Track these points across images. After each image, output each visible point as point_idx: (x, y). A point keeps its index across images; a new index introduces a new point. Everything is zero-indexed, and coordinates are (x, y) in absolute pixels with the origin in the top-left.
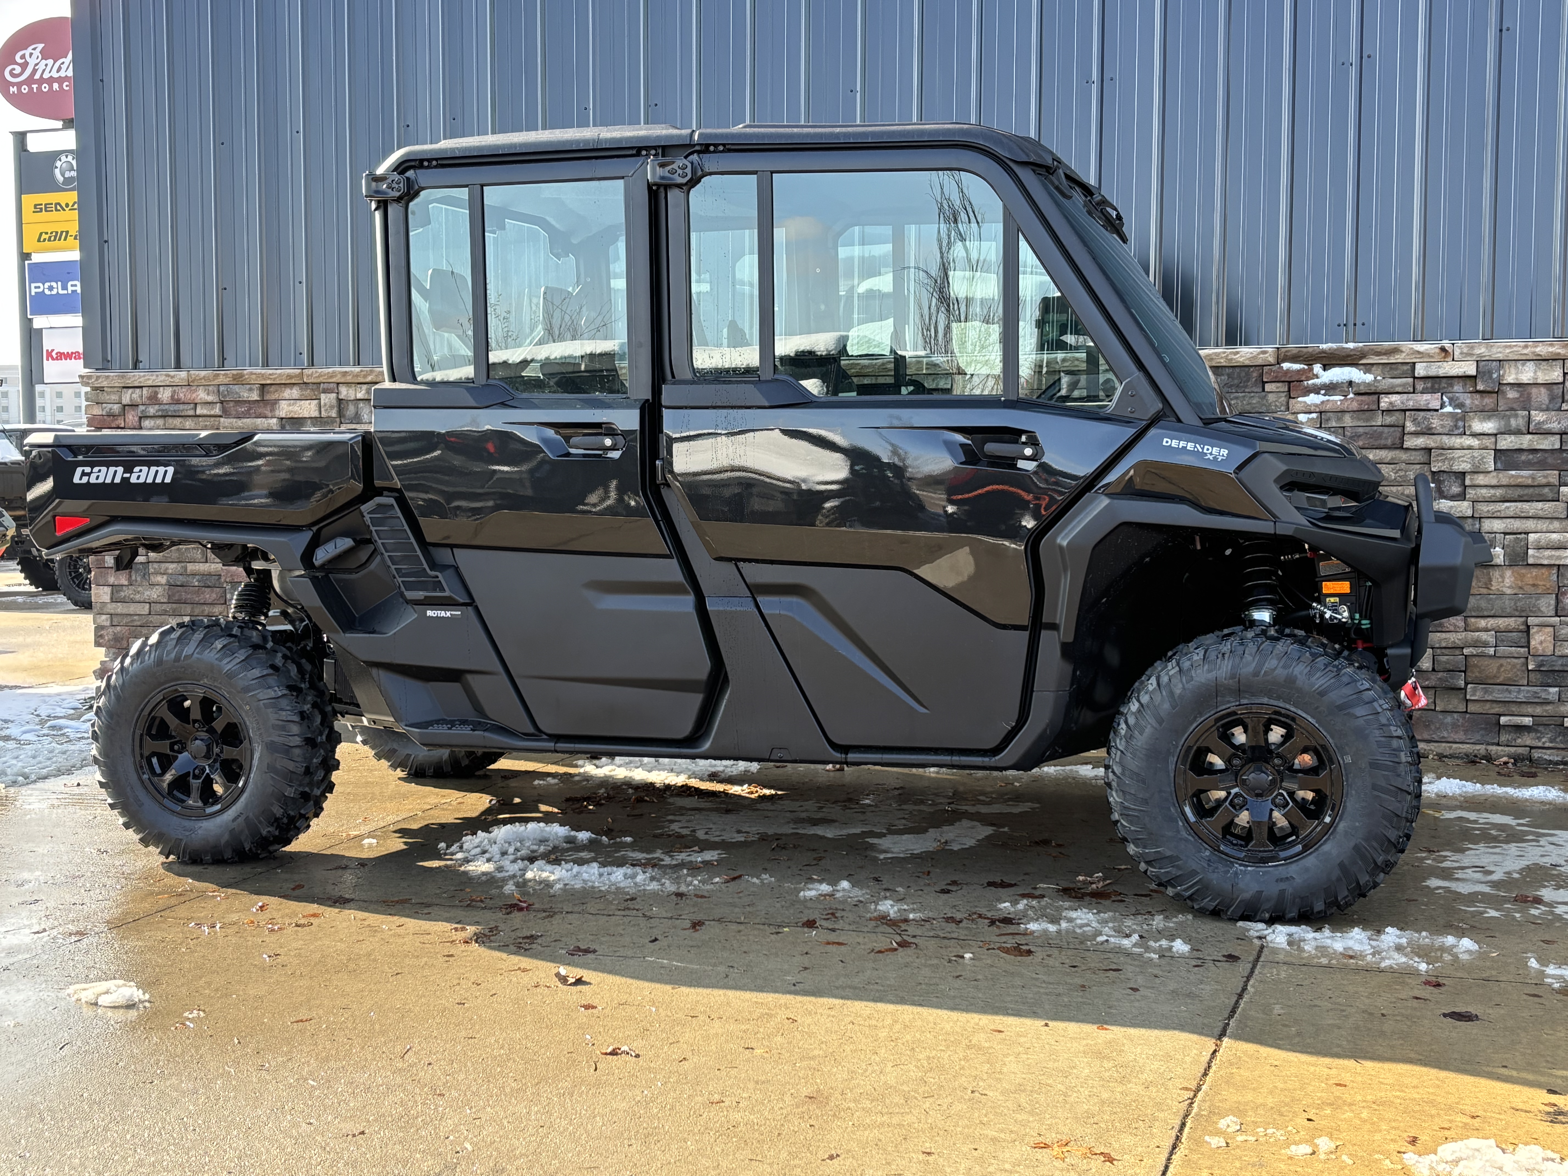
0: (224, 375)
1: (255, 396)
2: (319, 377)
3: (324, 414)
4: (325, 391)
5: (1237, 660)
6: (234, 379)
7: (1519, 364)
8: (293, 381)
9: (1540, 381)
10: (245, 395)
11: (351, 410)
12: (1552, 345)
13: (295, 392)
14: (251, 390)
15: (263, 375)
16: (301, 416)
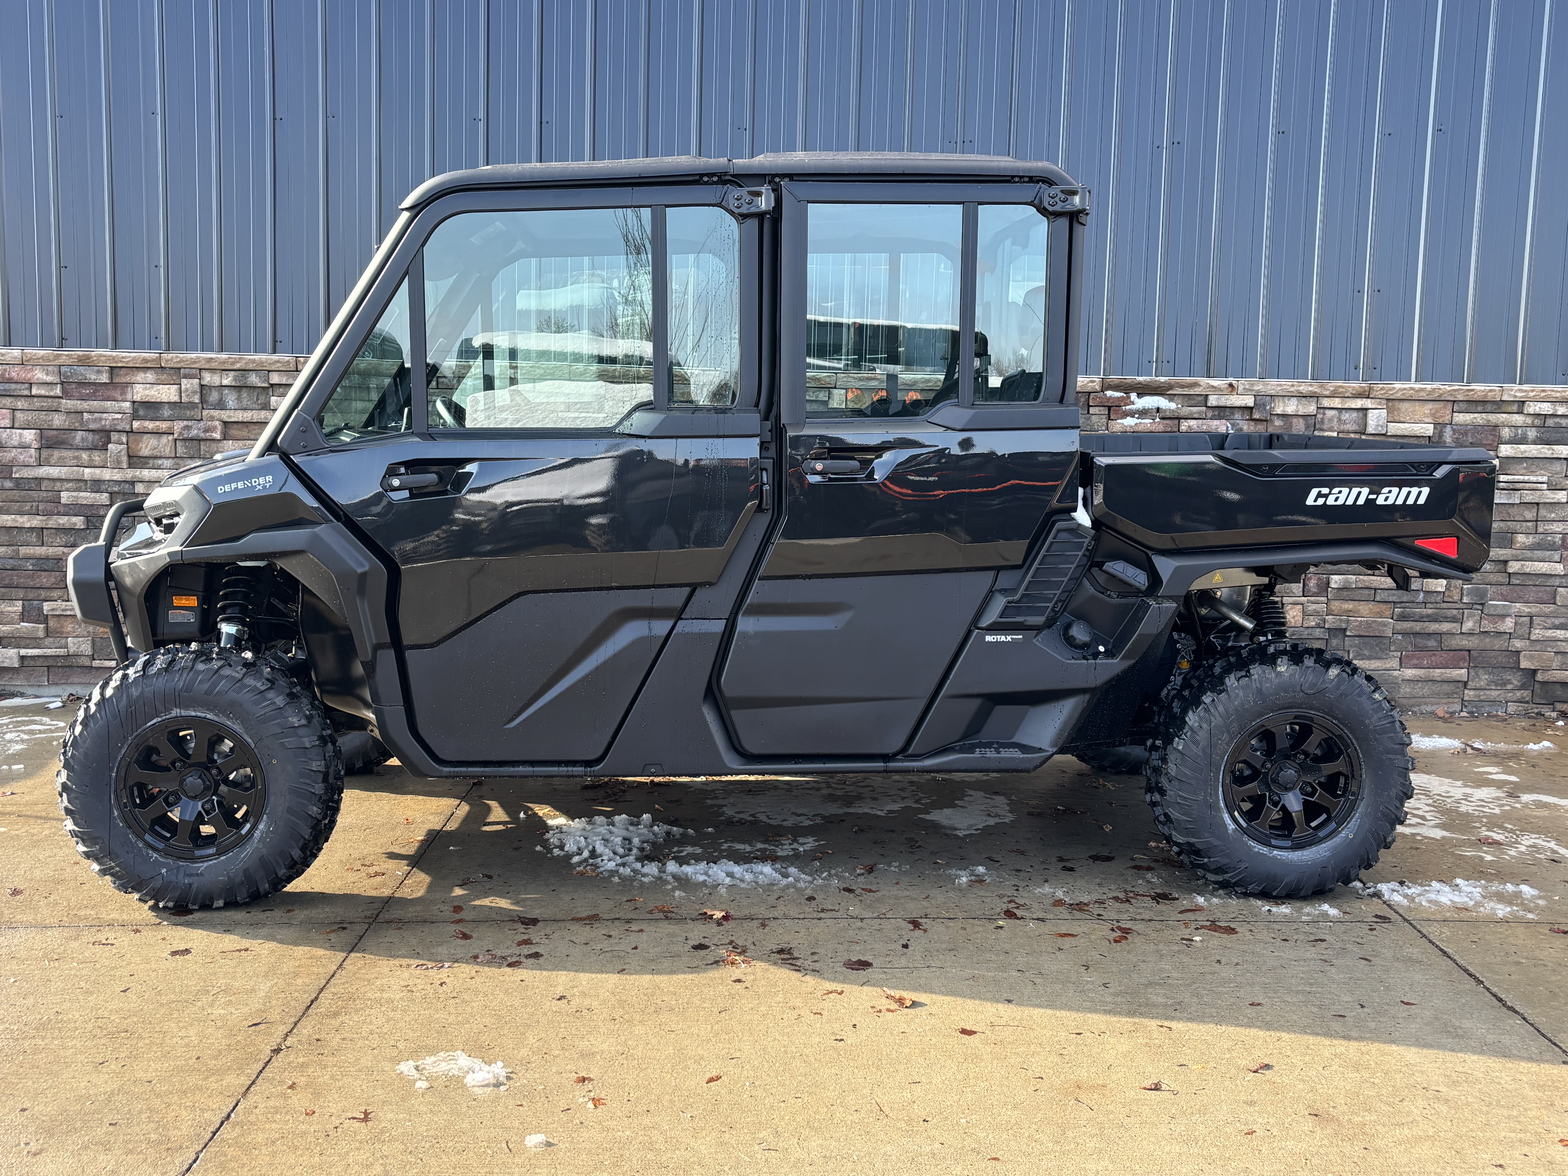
0: (67, 356)
1: (104, 378)
2: (180, 362)
3: (185, 399)
4: (186, 377)
6: (80, 361)
7: (1286, 399)
8: (149, 365)
9: (1300, 413)
10: (93, 377)
11: (214, 396)
12: (1311, 385)
13: (150, 376)
14: (99, 372)
15: (114, 358)
16: (158, 400)
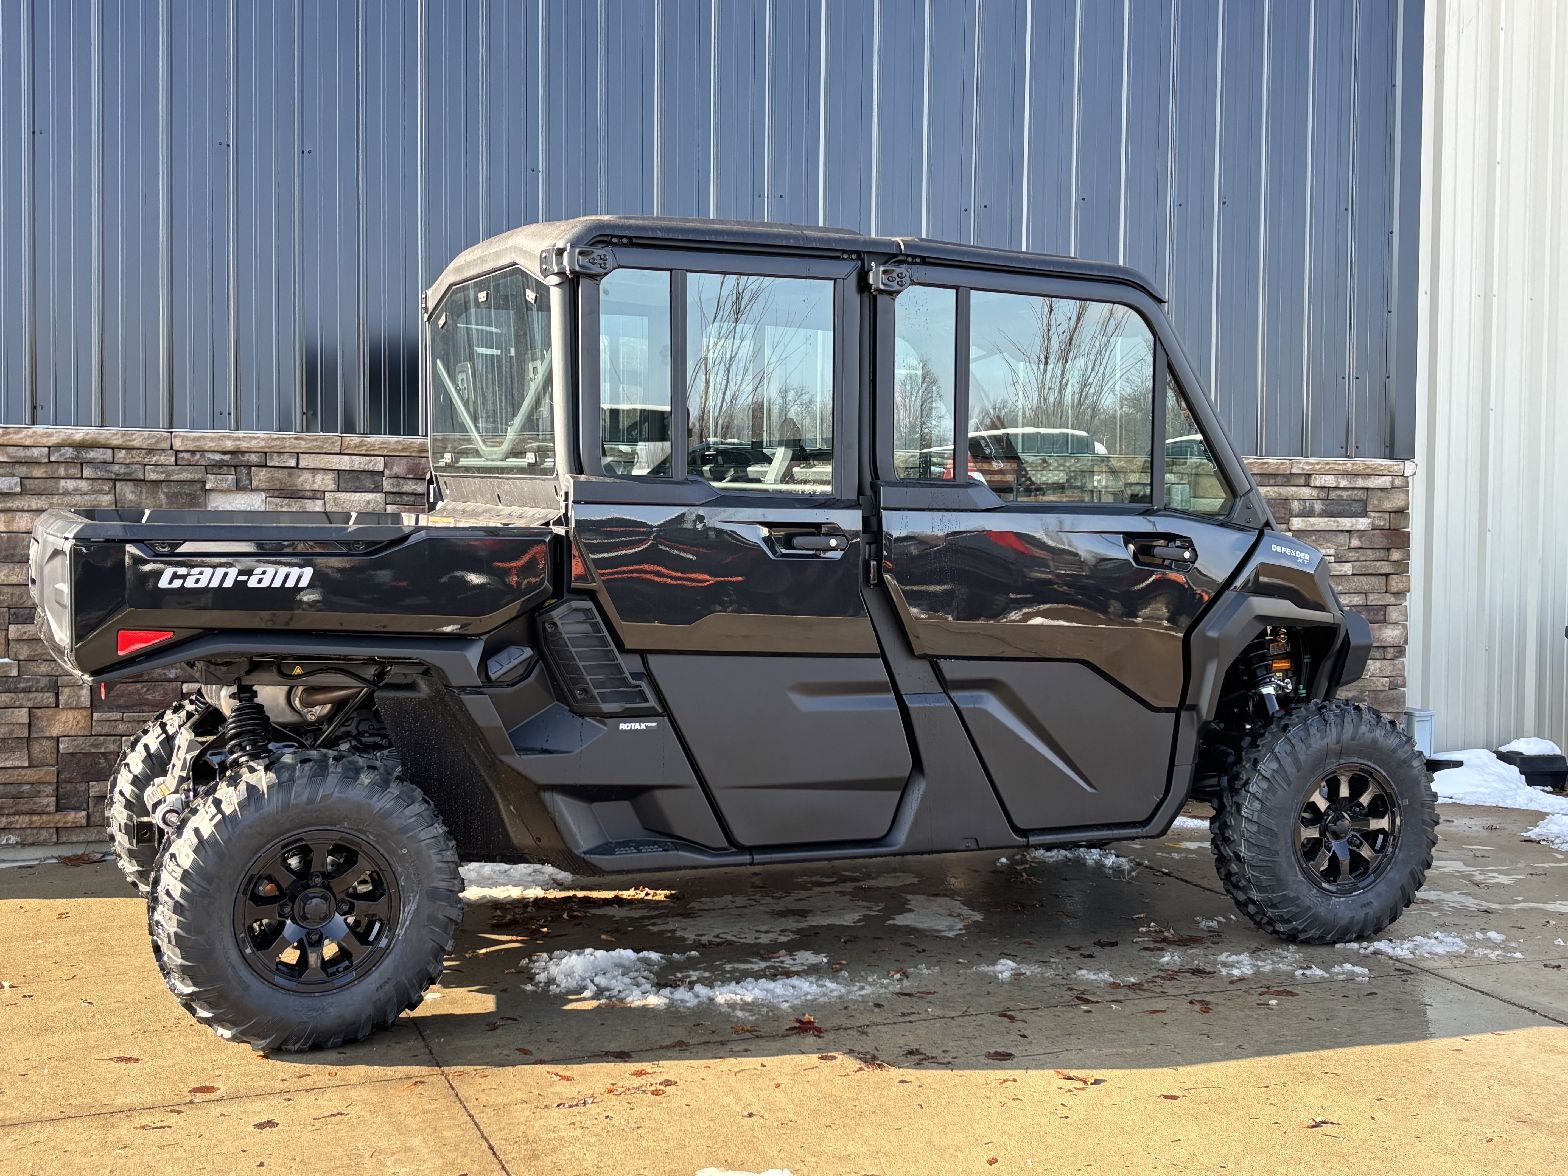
5: (1339, 727)
